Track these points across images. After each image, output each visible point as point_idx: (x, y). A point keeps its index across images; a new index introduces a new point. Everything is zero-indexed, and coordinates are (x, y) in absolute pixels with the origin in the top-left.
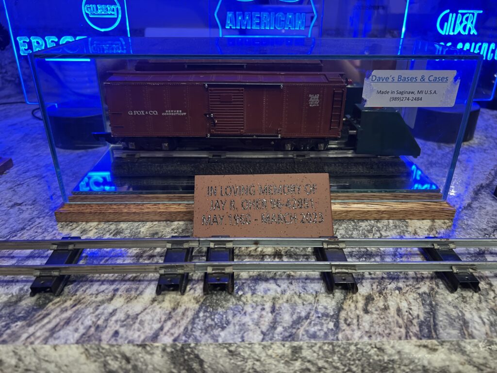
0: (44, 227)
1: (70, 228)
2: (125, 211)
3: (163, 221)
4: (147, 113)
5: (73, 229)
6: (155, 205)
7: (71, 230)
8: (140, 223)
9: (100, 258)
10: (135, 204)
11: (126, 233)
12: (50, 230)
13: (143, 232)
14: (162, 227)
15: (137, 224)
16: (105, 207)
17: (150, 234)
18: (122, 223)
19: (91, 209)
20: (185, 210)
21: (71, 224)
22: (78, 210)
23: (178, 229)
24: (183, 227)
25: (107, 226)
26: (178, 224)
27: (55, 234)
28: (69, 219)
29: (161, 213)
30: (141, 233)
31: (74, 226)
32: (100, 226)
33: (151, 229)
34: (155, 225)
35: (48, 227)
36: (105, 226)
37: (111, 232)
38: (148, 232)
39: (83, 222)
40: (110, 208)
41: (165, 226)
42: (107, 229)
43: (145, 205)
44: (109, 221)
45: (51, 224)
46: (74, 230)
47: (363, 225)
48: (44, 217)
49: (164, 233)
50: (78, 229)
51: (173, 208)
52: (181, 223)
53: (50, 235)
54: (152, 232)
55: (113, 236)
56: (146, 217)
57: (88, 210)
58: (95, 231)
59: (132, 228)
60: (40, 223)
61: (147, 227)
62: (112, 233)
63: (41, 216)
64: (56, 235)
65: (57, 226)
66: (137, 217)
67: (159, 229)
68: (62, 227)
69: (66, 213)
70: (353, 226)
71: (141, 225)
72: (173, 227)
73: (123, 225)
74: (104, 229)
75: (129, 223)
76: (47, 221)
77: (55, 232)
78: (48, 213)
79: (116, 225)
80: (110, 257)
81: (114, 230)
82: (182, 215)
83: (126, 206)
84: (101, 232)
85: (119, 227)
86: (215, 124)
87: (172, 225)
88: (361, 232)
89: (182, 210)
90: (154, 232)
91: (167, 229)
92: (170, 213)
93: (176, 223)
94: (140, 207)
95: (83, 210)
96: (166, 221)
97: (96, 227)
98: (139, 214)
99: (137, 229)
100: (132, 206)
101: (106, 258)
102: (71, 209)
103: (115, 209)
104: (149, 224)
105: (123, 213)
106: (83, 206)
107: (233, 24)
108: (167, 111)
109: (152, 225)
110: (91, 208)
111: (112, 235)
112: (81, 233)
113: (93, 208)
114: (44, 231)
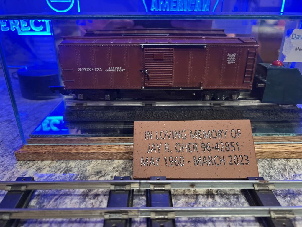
0: (5, 165)
1: (27, 166)
2: (74, 151)
3: (106, 160)
5: (30, 167)
6: (99, 146)
7: (27, 168)
8: (86, 161)
10: (82, 145)
11: (74, 171)
12: (10, 168)
13: (88, 170)
14: (105, 166)
15: (84, 163)
16: (57, 148)
17: (94, 172)
18: (71, 161)
19: (46, 150)
20: (124, 151)
21: (28, 163)
22: (35, 151)
23: (118, 167)
24: (123, 166)
25: (59, 164)
26: (118, 163)
28: (27, 158)
29: (104, 154)
30: (87, 171)
31: (31, 164)
32: (53, 165)
33: (96, 167)
34: (99, 163)
35: (9, 165)
36: (57, 165)
37: (61, 170)
38: (93, 171)
39: (38, 160)
40: (62, 149)
41: (107, 165)
42: (58, 168)
43: (90, 147)
44: (60, 160)
45: (12, 162)
46: (30, 168)
48: (7, 156)
49: (106, 171)
50: (34, 167)
51: (114, 148)
52: (121, 162)
53: (9, 172)
54: (96, 171)
55: (64, 174)
56: (92, 157)
57: (43, 151)
58: (48, 169)
59: (79, 166)
60: (3, 161)
61: (92, 165)
62: (62, 171)
63: (5, 155)
64: (14, 173)
65: (17, 164)
66: (84, 157)
67: (102, 167)
68: (20, 165)
69: (24, 153)
71: (87, 164)
72: (114, 165)
73: (72, 164)
74: (56, 167)
75: (77, 161)
76: (9, 160)
77: (14, 170)
78: (11, 152)
79: (66, 163)
81: (64, 169)
82: (121, 155)
83: (74, 147)
84: (53, 170)
85: (68, 166)
86: (148, 79)
89: (122, 151)
90: (98, 171)
91: (109, 167)
92: (112, 153)
93: (116, 161)
94: (87, 148)
95: (38, 150)
96: (108, 160)
97: (49, 166)
98: (85, 154)
99: (84, 167)
100: (80, 147)
102: (29, 150)
103: (65, 149)
104: (94, 163)
105: (72, 153)
106: (39, 148)
107: (156, 7)
108: (109, 68)
109: (96, 164)
110: (45, 148)
111: (62, 173)
112: (36, 171)
113: (47, 148)
114: (5, 169)
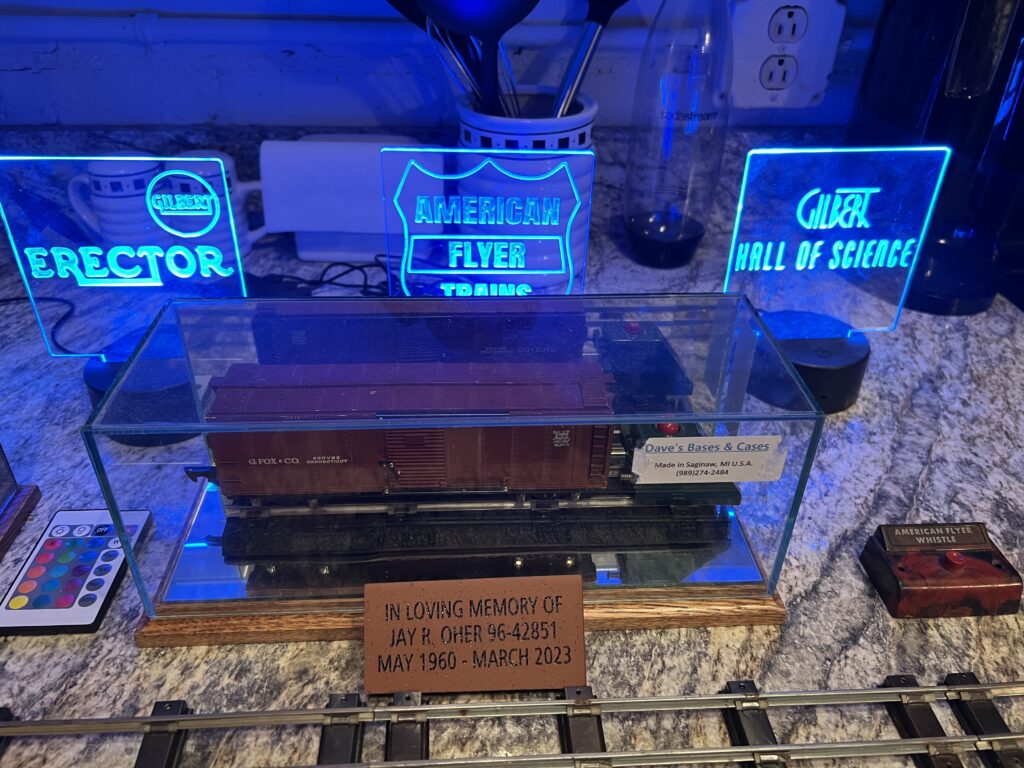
0: (118, 661)
1: (161, 661)
2: (252, 629)
3: (315, 641)
4: (280, 461)
5: (168, 664)
6: (300, 616)
7: (165, 667)
8: (277, 646)
9: (219, 733)
10: (266, 615)
11: (256, 671)
12: (130, 667)
13: (283, 668)
14: (313, 656)
15: (273, 650)
16: (218, 623)
17: (294, 673)
18: (247, 646)
19: (195, 627)
20: (349, 625)
21: (162, 653)
22: (174, 630)
23: (339, 658)
24: (348, 655)
25: (224, 655)
26: (340, 647)
27: (138, 679)
28: (158, 643)
29: (311, 632)
30: (281, 672)
31: (168, 656)
32: (212, 656)
33: (295, 660)
34: (302, 650)
35: (125, 660)
36: (221, 655)
37: (231, 669)
38: (292, 670)
39: (181, 646)
40: (227, 625)
41: (317, 653)
42: (224, 663)
43: (284, 618)
44: (224, 644)
45: (129, 653)
46: (169, 667)
47: (639, 640)
48: (115, 635)
49: (317, 669)
50: (175, 663)
51: (329, 621)
52: (345, 644)
53: (130, 680)
54: (298, 668)
55: (236, 678)
56: (285, 637)
57: (190, 630)
58: (204, 667)
59: (264, 658)
60: (110, 651)
61: (289, 655)
62: (233, 671)
63: (110, 633)
64: (141, 680)
65: (141, 657)
66: (271, 638)
67: (308, 660)
68: (148, 660)
70: (622, 645)
71: (279, 652)
72: (332, 655)
73: (250, 652)
74: (219, 662)
75: (259, 646)
76: (122, 646)
77: (138, 672)
78: (120, 624)
79: (238, 651)
80: (235, 732)
81: (236, 666)
82: (344, 633)
83: (252, 620)
84: (215, 670)
85: (243, 658)
86: (397, 476)
87: (329, 651)
88: (633, 659)
89: (345, 626)
90: (302, 668)
91: (322, 660)
92: (326, 631)
93: (335, 644)
94: (276, 621)
95: (181, 629)
96: (320, 640)
97: (206, 659)
98: (274, 633)
99: (273, 661)
100: (262, 620)
101: (228, 734)
102: (162, 628)
103: (235, 625)
104: (292, 648)
105: (247, 633)
106: (182, 623)
107: (429, 217)
108: (315, 458)
109: (297, 652)
110: (194, 624)
111: (233, 677)
112: (182, 673)
113: (199, 624)
114: (119, 670)
